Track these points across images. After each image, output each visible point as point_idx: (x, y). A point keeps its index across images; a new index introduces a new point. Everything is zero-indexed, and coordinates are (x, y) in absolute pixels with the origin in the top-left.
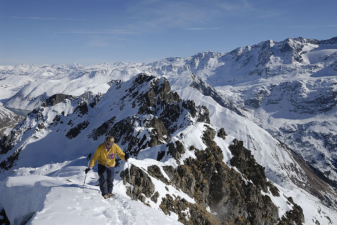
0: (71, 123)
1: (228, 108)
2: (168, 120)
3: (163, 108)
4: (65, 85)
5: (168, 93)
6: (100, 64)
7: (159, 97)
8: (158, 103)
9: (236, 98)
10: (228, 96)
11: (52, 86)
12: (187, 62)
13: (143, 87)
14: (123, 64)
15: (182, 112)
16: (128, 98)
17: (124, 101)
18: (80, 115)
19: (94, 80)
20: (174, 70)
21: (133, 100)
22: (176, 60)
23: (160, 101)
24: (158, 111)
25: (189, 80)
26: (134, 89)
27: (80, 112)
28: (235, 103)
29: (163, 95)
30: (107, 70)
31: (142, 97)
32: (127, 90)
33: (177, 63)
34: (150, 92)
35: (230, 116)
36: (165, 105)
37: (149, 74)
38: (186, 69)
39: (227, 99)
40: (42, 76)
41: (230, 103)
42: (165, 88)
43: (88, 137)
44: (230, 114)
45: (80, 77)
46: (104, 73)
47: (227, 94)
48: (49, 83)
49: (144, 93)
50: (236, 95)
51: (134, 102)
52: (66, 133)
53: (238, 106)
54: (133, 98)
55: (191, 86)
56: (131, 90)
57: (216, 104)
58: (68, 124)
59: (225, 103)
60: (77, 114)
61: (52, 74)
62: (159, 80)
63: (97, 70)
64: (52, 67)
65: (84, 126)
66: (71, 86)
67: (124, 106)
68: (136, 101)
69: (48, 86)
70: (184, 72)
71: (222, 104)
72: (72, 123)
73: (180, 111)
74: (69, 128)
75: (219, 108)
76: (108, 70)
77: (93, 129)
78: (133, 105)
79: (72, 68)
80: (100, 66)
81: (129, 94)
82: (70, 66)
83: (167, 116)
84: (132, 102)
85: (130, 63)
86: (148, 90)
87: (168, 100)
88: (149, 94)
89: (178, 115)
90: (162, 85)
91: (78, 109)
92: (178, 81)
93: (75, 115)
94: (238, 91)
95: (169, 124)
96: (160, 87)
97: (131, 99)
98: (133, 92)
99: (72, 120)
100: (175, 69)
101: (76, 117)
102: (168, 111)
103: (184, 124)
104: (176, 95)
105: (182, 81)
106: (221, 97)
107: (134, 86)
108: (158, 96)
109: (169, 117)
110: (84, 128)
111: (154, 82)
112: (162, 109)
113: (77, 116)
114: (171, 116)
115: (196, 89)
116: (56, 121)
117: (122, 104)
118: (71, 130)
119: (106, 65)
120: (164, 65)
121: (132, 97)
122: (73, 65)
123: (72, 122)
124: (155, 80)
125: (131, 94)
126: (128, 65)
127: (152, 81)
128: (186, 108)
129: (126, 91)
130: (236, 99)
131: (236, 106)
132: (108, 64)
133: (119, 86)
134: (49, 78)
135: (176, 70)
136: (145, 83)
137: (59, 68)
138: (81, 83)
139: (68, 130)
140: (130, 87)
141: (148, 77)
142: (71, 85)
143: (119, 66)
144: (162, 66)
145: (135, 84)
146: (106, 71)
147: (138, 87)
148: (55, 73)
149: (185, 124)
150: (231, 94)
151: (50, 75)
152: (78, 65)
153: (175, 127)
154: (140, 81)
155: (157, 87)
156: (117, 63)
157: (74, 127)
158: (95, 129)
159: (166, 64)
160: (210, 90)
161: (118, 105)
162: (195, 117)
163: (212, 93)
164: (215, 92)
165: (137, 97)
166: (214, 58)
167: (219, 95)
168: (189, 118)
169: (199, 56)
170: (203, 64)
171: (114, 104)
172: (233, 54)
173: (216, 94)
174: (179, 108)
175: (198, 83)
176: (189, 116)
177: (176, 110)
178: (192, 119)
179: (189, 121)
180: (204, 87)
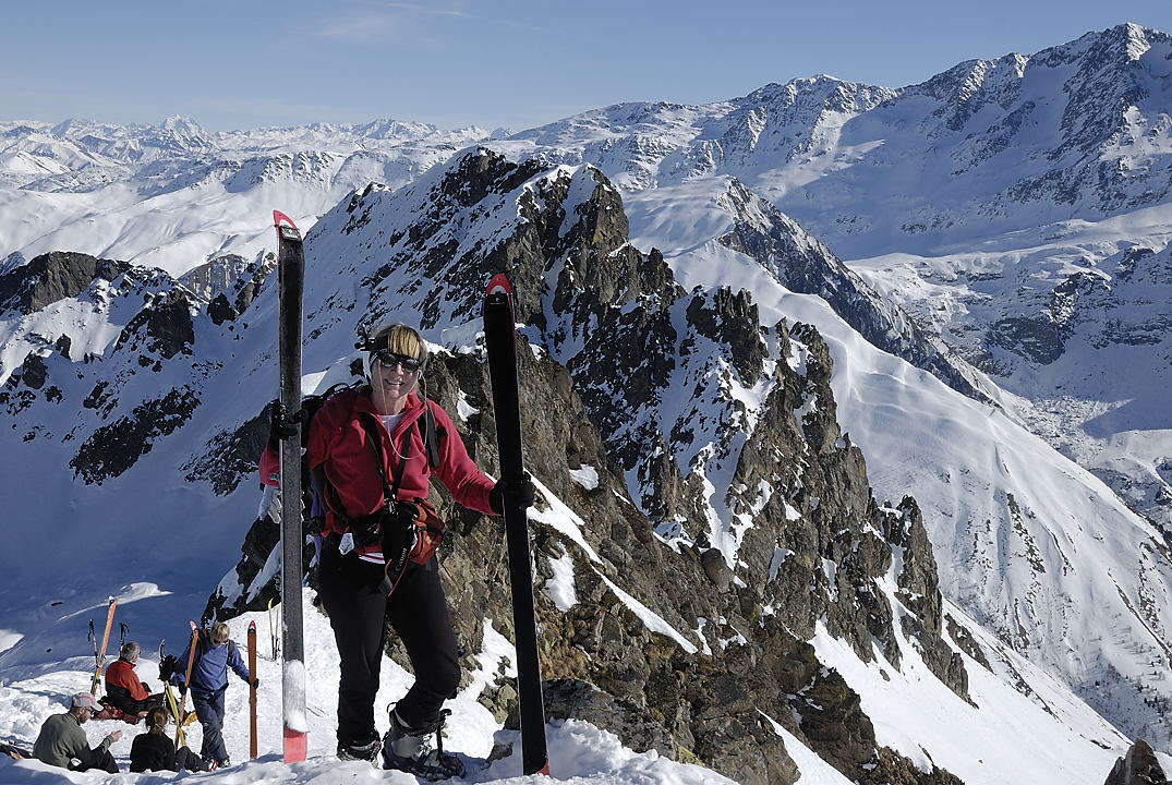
0: (103, 401)
1: (905, 355)
2: (609, 392)
3: (586, 329)
4: (116, 222)
5: (612, 254)
7: (564, 275)
8: (560, 305)
9: (943, 309)
10: (907, 298)
11: (51, 222)
13: (482, 217)
15: (684, 352)
16: (400, 277)
17: (381, 290)
18: (149, 355)
20: (645, 165)
21: (430, 285)
22: (656, 116)
23: (570, 296)
24: (556, 345)
26: (436, 228)
27: (150, 340)
28: (937, 335)
29: (584, 265)
30: (319, 155)
31: (474, 270)
32: (402, 235)
34: (517, 242)
35: (913, 396)
36: (593, 317)
39: (900, 313)
40: (6, 172)
41: (918, 334)
42: (599, 229)
43: (186, 473)
44: (918, 388)
45: (187, 184)
46: (308, 168)
47: (901, 288)
48: (38, 211)
49: (488, 248)
50: (947, 296)
51: (432, 295)
52: (73, 449)
54: (428, 275)
55: (726, 241)
56: (418, 235)
58: (88, 404)
59: (891, 334)
60: (136, 354)
61: (54, 167)
62: (568, 182)
63: (272, 154)
64: (59, 133)
65: (168, 418)
66: (144, 229)
67: (377, 316)
68: (443, 294)
69: (32, 222)
70: (694, 177)
71: (877, 337)
72: (109, 401)
73: (677, 346)
74: (93, 421)
75: (862, 355)
76: (323, 155)
77: (216, 432)
78: (426, 312)
79: (153, 143)
80: (289, 136)
81: (408, 257)
82: (148, 132)
83: (605, 371)
84: (421, 295)
86: (506, 234)
87: (611, 292)
88: (512, 253)
89: (661, 371)
90: (580, 208)
91: (140, 324)
93: (127, 356)
94: (955, 277)
95: (613, 419)
96: (572, 219)
97: (419, 283)
98: (430, 243)
99: (106, 384)
101: (128, 367)
102: (612, 349)
103: (697, 417)
104: (653, 269)
106: (874, 302)
107: (436, 215)
108: (559, 266)
109: (615, 376)
110: (168, 428)
111: (542, 194)
112: (580, 338)
113: (135, 365)
114: (626, 372)
116: (22, 386)
117: (371, 305)
118: (100, 436)
119: (319, 135)
120: (597, 139)
121: (421, 270)
122: (163, 126)
123: (106, 391)
124: (545, 181)
125: (419, 256)
126: (426, 135)
127: (528, 185)
128: (708, 329)
129: (394, 240)
133: (358, 213)
134: (39, 184)
136: (493, 198)
137: (90, 142)
138: (195, 213)
139: (85, 436)
140: (415, 219)
141: (511, 166)
142: (146, 222)
143: (381, 141)
145: (441, 207)
146: (314, 159)
147: (456, 217)
148: (70, 165)
149: (702, 421)
150: (920, 289)
151: (43, 171)
152: (187, 128)
153: (648, 430)
154: (466, 187)
155: (554, 218)
157: (115, 417)
158: (225, 434)
159: (608, 133)
160: (820, 267)
161: (349, 309)
162: (759, 383)
163: (829, 280)
164: (841, 277)
165: (450, 271)
166: (842, 111)
167: (864, 289)
168: (724, 385)
169: (770, 97)
170: (789, 141)
171: (331, 304)
172: (939, 90)
173: (846, 284)
174: (672, 335)
175: (763, 232)
176: (726, 375)
177: (653, 340)
178: (738, 392)
179: (725, 404)
180: (792, 248)
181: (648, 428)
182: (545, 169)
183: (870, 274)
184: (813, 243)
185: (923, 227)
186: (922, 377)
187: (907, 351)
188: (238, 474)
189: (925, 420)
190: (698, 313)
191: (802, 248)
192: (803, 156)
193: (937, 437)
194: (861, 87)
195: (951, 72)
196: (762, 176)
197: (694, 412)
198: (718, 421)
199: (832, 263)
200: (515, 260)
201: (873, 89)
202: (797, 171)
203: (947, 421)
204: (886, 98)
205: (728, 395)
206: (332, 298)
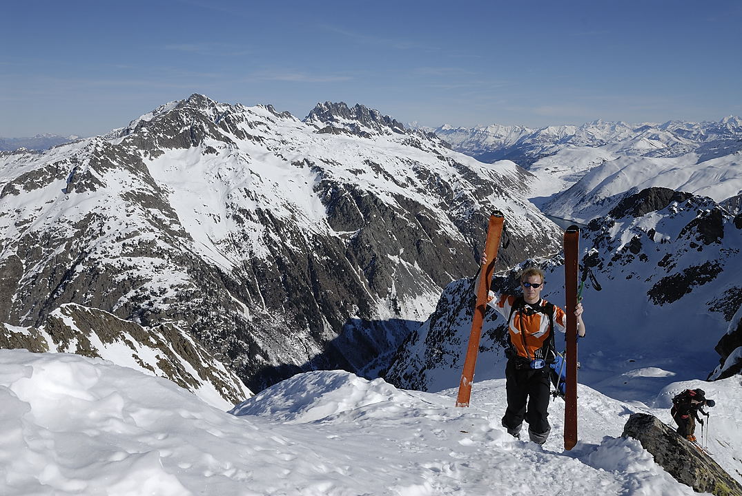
0: (668, 263)
4: (688, 172)
11: (654, 172)
18: (697, 243)
27: (698, 234)
40: (635, 148)
43: (710, 307)
45: (731, 152)
48: (648, 167)
52: (650, 286)
58: (660, 264)
60: (689, 241)
61: (659, 145)
64: (663, 128)
65: (702, 276)
66: (703, 176)
69: (645, 172)
72: (672, 264)
74: (662, 273)
79: (715, 131)
82: (713, 125)
91: (694, 226)
93: (684, 241)
99: (671, 255)
101: (684, 247)
110: (702, 282)
113: (687, 247)
116: (629, 252)
118: (665, 281)
122: (721, 122)
123: (670, 259)
134: (651, 154)
137: (680, 132)
138: (734, 168)
139: (656, 280)
142: (705, 173)
148: (667, 144)
151: (653, 147)
152: (735, 122)
157: (673, 272)
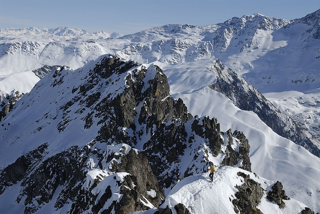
1: (292, 138)
2: (160, 157)
3: (152, 130)
5: (163, 100)
6: (20, 30)
7: (143, 109)
8: (141, 121)
9: (310, 118)
10: (293, 113)
12: (206, 35)
13: (110, 84)
14: (69, 32)
15: (190, 141)
16: (76, 106)
17: (68, 112)
19: (5, 62)
20: (178, 52)
21: (88, 111)
22: (184, 30)
23: (145, 117)
24: (139, 136)
25: (209, 74)
26: (91, 87)
28: (307, 129)
29: (151, 104)
30: (33, 43)
31: (107, 105)
32: (77, 89)
33: (186, 36)
34: (125, 95)
35: (295, 157)
36: (154, 126)
37: (124, 57)
38: (204, 50)
39: (290, 120)
41: (298, 129)
42: (158, 90)
44: (297, 153)
46: (28, 48)
47: (290, 108)
49: (113, 97)
50: (311, 112)
51: (89, 115)
53: (313, 137)
54: (88, 106)
55: (213, 87)
56: (84, 89)
57: (265, 129)
59: (286, 129)
62: (145, 70)
63: (12, 42)
67: (66, 122)
68: (94, 115)
70: (200, 58)
71: (279, 130)
73: (187, 139)
75: (272, 138)
76: (36, 43)
78: (87, 121)
80: (19, 32)
81: (79, 98)
83: (158, 148)
84: (85, 114)
85: (85, 31)
86: (120, 92)
87: (162, 115)
88: (123, 99)
89: (181, 149)
90: (150, 82)
92: (185, 76)
94: (316, 104)
95: (162, 167)
96: (147, 86)
97: (84, 109)
98: (89, 93)
100: (181, 50)
102: (162, 140)
103: (194, 168)
104: (179, 106)
105: (195, 75)
106: (278, 114)
107: (91, 81)
108: (141, 105)
109: (163, 150)
111: (135, 76)
112: (149, 134)
114: (167, 149)
115: (223, 95)
117: (63, 117)
119: (33, 33)
120: (158, 40)
121: (85, 104)
124: (136, 70)
125: (84, 98)
126: (81, 35)
127: (130, 72)
128: (200, 133)
129: (74, 91)
130: (311, 121)
131: (309, 136)
132: (37, 31)
133: (58, 78)
135: (182, 53)
136: (114, 76)
140: (83, 82)
141: (123, 63)
143: (61, 37)
144: (153, 41)
145: (93, 78)
146: (31, 45)
147: (100, 83)
149: (196, 169)
150: (300, 109)
153: (175, 172)
154: (104, 71)
155: (140, 86)
156: (57, 29)
159: (162, 38)
160: (254, 98)
161: (54, 119)
162: (220, 155)
163: (258, 104)
164: (263, 103)
165: (97, 105)
166: (265, 29)
167: (274, 109)
168: (206, 155)
169: (235, 23)
170: (242, 42)
171: (47, 117)
172: (309, 21)
173: (266, 106)
174: (185, 134)
175: (229, 83)
176: (206, 151)
177: (178, 136)
178: (211, 158)
179: (206, 163)
180: (242, 90)
181: (175, 171)
182: (136, 65)
183: (277, 102)
184: (251, 88)
185: (301, 81)
186: (299, 148)
187: (293, 136)
188: (4, 187)
189: (300, 168)
190: (196, 126)
191: (246, 90)
192: (248, 49)
193: (306, 176)
194: (274, 19)
195: (315, 13)
196: (230, 57)
197: (194, 166)
198: (203, 170)
199: (259, 97)
200: (124, 102)
201: (280, 20)
202: (245, 55)
203: (310, 168)
204: (286, 24)
205: (207, 159)
206: (47, 114)
